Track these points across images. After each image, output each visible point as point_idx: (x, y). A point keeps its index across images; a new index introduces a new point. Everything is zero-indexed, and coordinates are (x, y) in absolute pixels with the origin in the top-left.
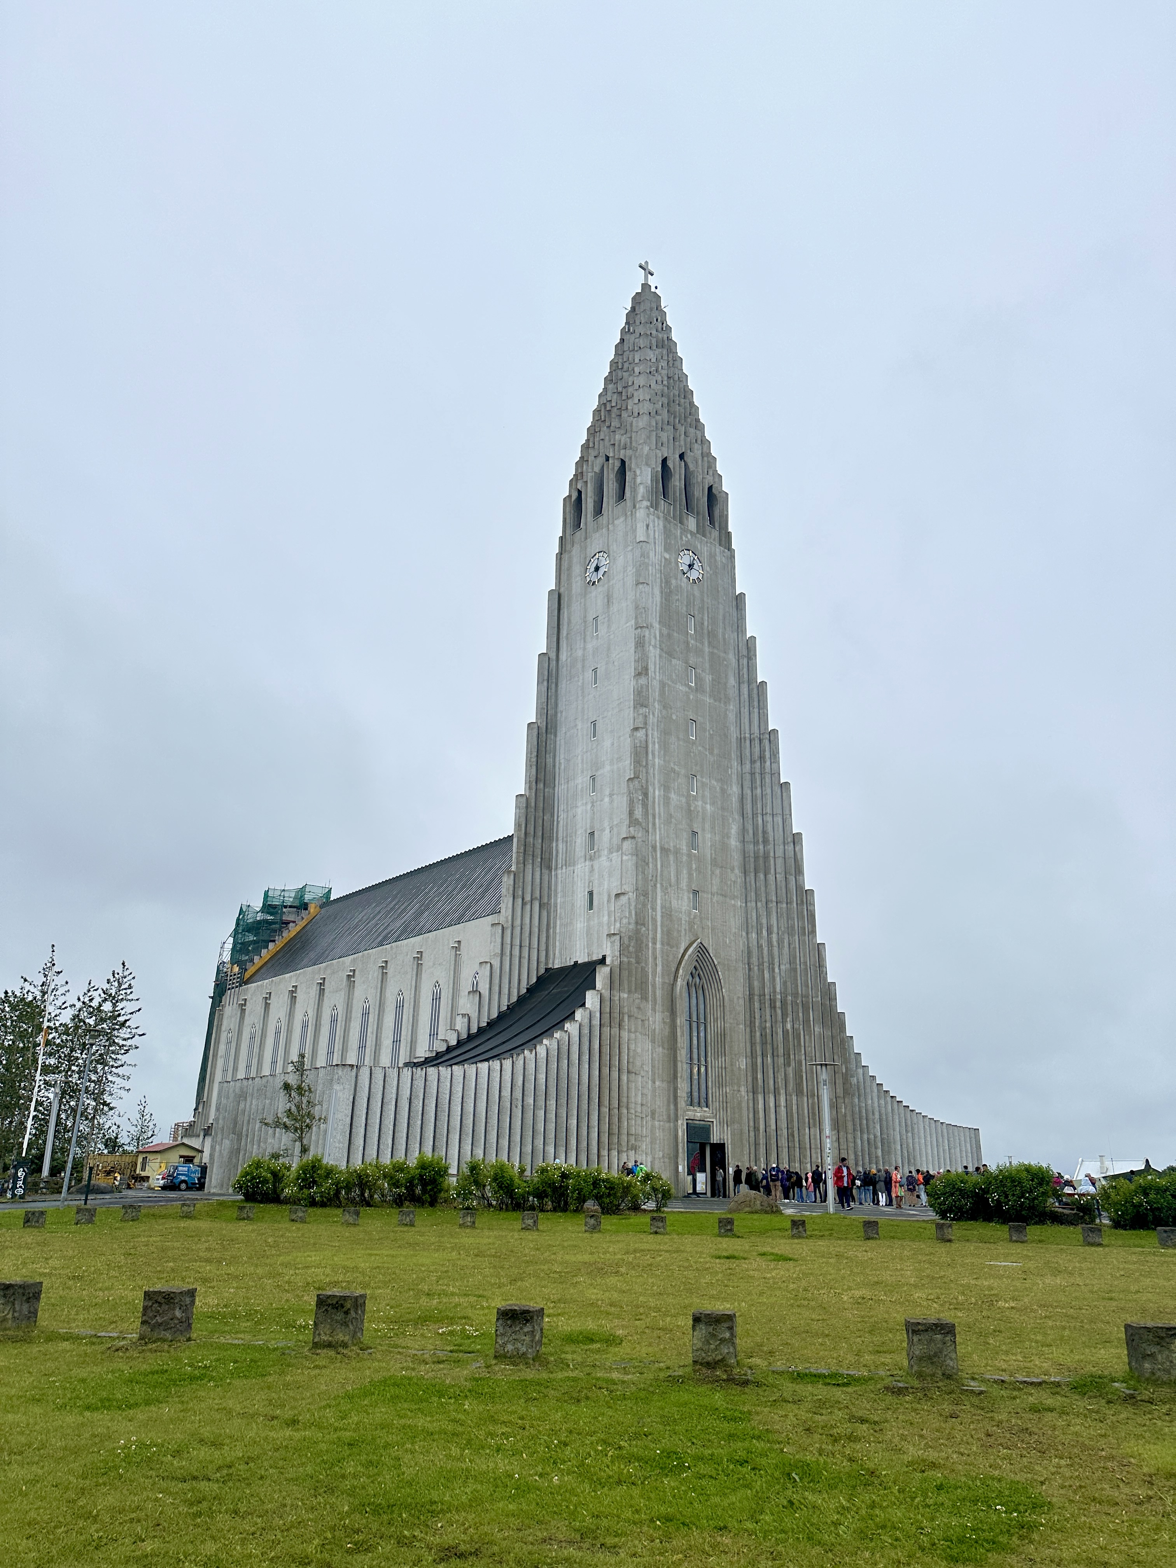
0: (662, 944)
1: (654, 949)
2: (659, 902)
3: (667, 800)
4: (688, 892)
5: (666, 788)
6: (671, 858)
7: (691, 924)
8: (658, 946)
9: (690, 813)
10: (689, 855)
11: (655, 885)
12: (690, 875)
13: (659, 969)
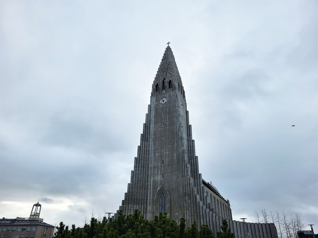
0: (152, 189)
1: (150, 191)
2: (152, 180)
3: (155, 156)
4: (161, 175)
5: (155, 153)
6: (156, 168)
7: (161, 182)
8: (151, 190)
9: (161, 156)
10: (161, 166)
11: (151, 176)
12: (161, 171)
13: (151, 196)
